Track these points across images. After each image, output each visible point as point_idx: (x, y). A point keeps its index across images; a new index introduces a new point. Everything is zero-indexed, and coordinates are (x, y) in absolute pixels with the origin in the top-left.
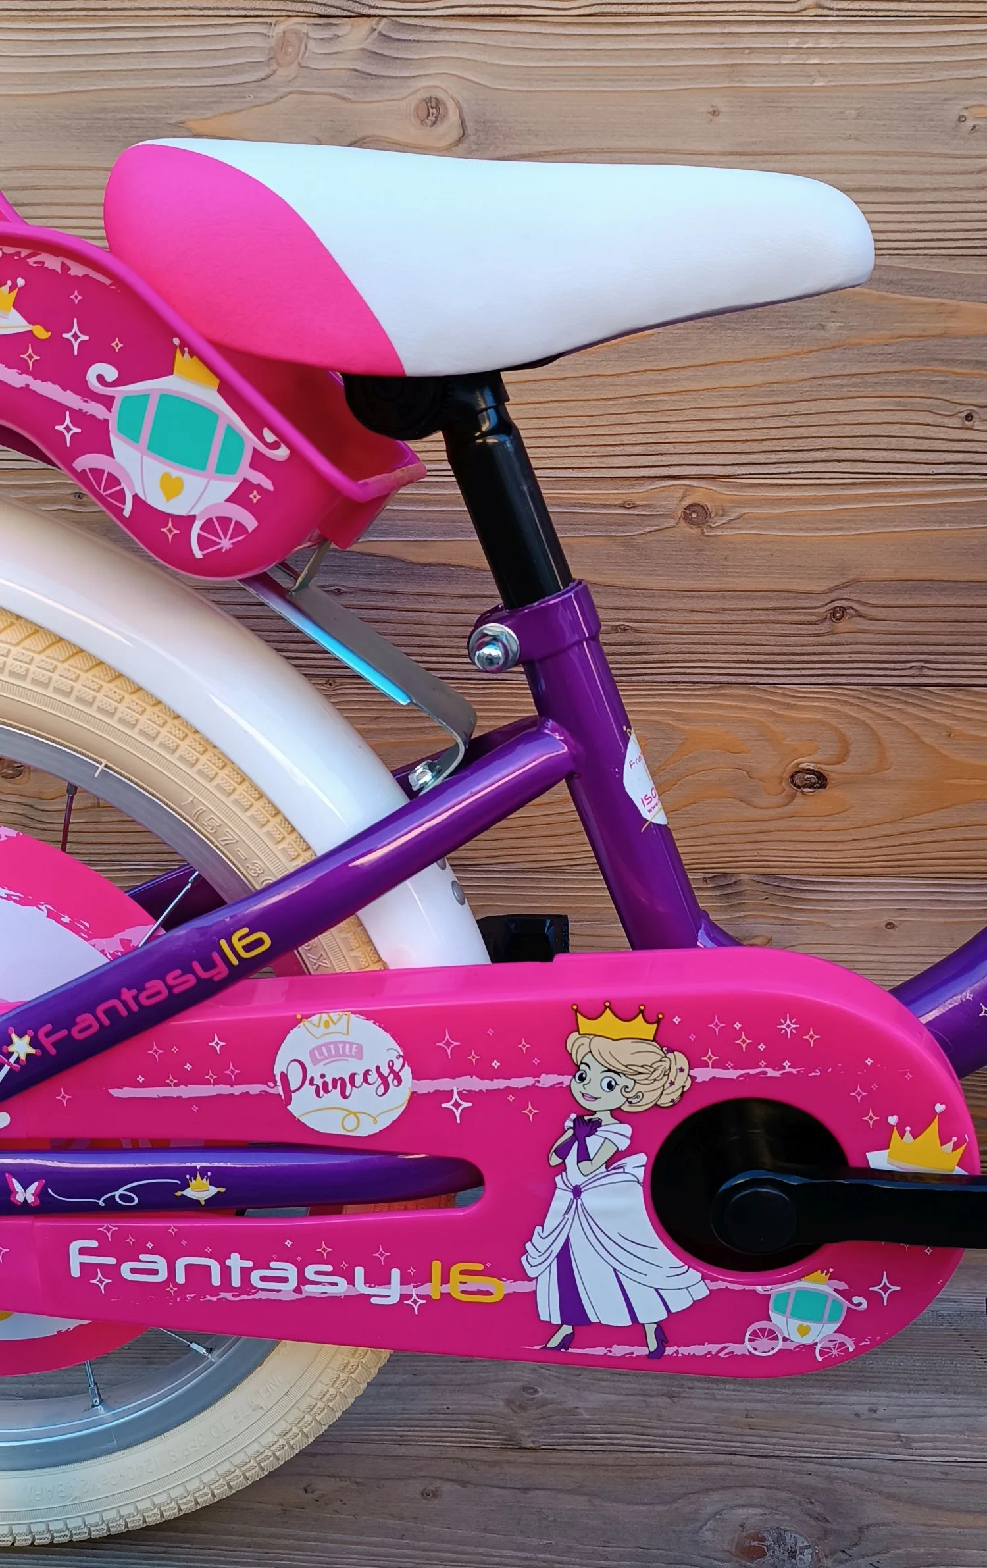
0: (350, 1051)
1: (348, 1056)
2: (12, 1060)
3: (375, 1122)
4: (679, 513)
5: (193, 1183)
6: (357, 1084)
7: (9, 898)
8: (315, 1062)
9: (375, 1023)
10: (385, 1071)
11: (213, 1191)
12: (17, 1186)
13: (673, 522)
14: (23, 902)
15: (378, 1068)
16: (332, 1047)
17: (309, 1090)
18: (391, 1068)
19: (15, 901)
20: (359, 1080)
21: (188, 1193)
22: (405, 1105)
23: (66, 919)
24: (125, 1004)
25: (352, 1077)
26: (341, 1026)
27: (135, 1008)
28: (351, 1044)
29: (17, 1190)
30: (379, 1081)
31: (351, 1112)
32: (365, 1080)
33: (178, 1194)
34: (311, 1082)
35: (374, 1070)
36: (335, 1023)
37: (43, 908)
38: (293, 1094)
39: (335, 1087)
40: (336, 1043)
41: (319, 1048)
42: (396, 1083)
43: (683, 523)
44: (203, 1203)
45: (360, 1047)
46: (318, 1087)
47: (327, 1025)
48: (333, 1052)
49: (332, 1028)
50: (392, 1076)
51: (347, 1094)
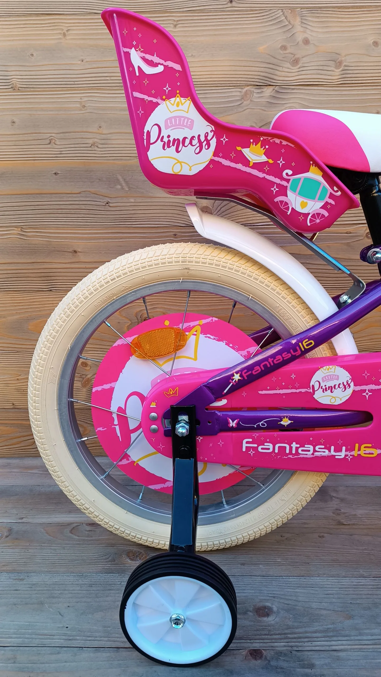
0: (335, 378)
1: (334, 379)
2: (234, 381)
3: (341, 400)
4: (365, 235)
5: (284, 420)
6: (336, 388)
7: (214, 339)
8: (323, 381)
9: (343, 369)
10: (345, 384)
11: (290, 422)
12: (231, 421)
13: (362, 238)
14: (218, 340)
15: (343, 383)
16: (329, 376)
17: (321, 390)
18: (347, 383)
19: (216, 340)
20: (337, 387)
21: (282, 423)
22: (350, 395)
23: (231, 345)
24: (269, 363)
25: (335, 386)
26: (333, 370)
27: (272, 364)
28: (335, 375)
29: (230, 422)
30: (343, 387)
31: (333, 397)
32: (339, 387)
33: (279, 423)
34: (322, 388)
35: (342, 383)
36: (331, 369)
37: (224, 342)
38: (315, 392)
39: (329, 389)
40: (330, 375)
41: (325, 377)
42: (348, 387)
43: (366, 238)
44: (286, 426)
45: (338, 376)
46: (323, 389)
47: (328, 369)
48: (329, 378)
49: (330, 370)
50: (347, 385)
51: (333, 391)
